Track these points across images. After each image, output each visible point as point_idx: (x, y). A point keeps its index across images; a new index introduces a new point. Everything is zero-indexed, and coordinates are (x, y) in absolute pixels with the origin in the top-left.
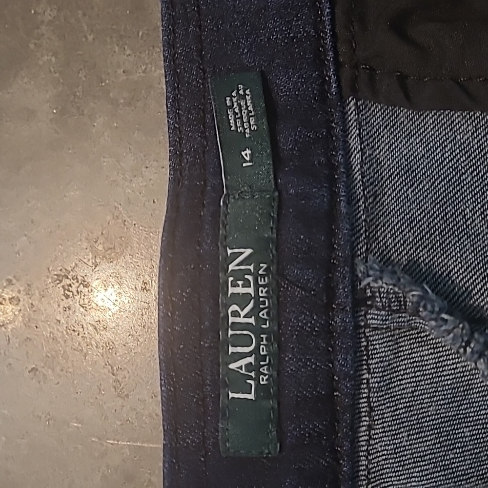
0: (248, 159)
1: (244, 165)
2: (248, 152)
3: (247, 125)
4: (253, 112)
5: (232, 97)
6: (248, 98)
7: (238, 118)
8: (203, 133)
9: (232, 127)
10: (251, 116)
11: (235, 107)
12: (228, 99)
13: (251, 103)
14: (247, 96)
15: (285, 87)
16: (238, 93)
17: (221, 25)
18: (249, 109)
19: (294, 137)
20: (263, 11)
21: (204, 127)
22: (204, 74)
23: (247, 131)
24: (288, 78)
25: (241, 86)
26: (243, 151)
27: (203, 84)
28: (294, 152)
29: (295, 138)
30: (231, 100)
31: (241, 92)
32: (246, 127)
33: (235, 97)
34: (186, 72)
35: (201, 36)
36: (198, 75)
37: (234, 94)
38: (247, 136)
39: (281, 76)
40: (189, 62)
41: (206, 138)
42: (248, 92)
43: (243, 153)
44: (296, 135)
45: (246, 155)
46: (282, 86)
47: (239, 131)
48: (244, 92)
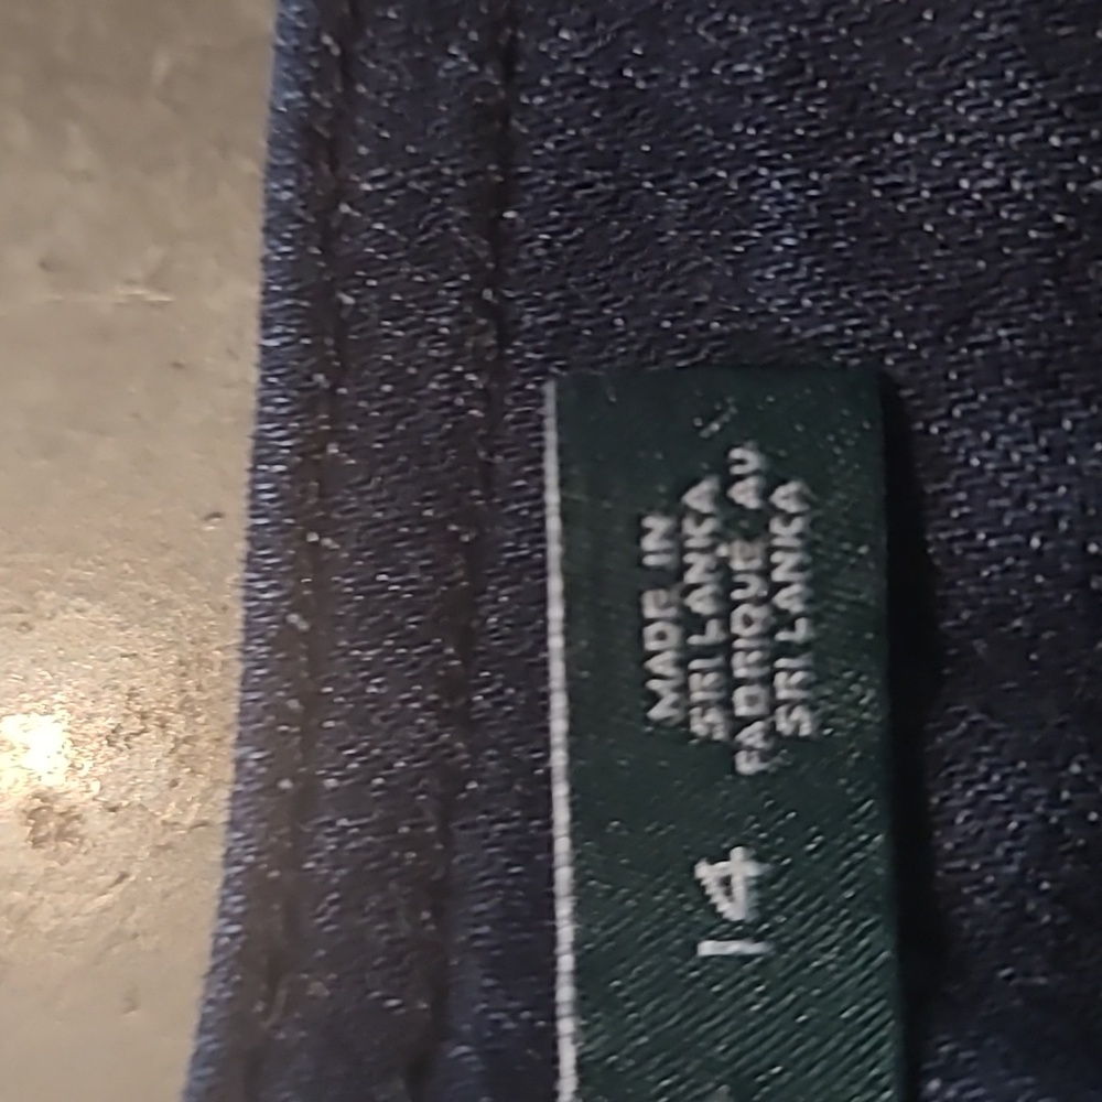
0: (734, 909)
1: (707, 948)
2: (741, 867)
3: (751, 701)
4: (801, 624)
5: (678, 512)
6: (784, 533)
7: (706, 652)
8: (455, 687)
9: (655, 698)
10: (787, 650)
11: (691, 577)
12: (657, 524)
13: (799, 568)
14: (776, 526)
15: (1021, 502)
16: (722, 499)
17: (641, 64)
18: (781, 599)
19: (1039, 809)
20: (928, 16)
21: (466, 655)
22: (504, 340)
23: (752, 736)
24: (1047, 451)
25: (748, 458)
26: (713, 861)
27: (485, 396)
28: (1031, 906)
29: (1044, 818)
30: (676, 535)
31: (745, 494)
32: (742, 710)
33: (700, 518)
34: (397, 313)
35: (503, 113)
36: (463, 338)
37: (699, 497)
38: (746, 765)
39: (1011, 430)
40: (416, 259)
41: (466, 721)
42: (785, 496)
43: (706, 872)
44: (1054, 802)
45: (726, 882)
46: (1007, 493)
47: (698, 727)
48: (765, 493)
